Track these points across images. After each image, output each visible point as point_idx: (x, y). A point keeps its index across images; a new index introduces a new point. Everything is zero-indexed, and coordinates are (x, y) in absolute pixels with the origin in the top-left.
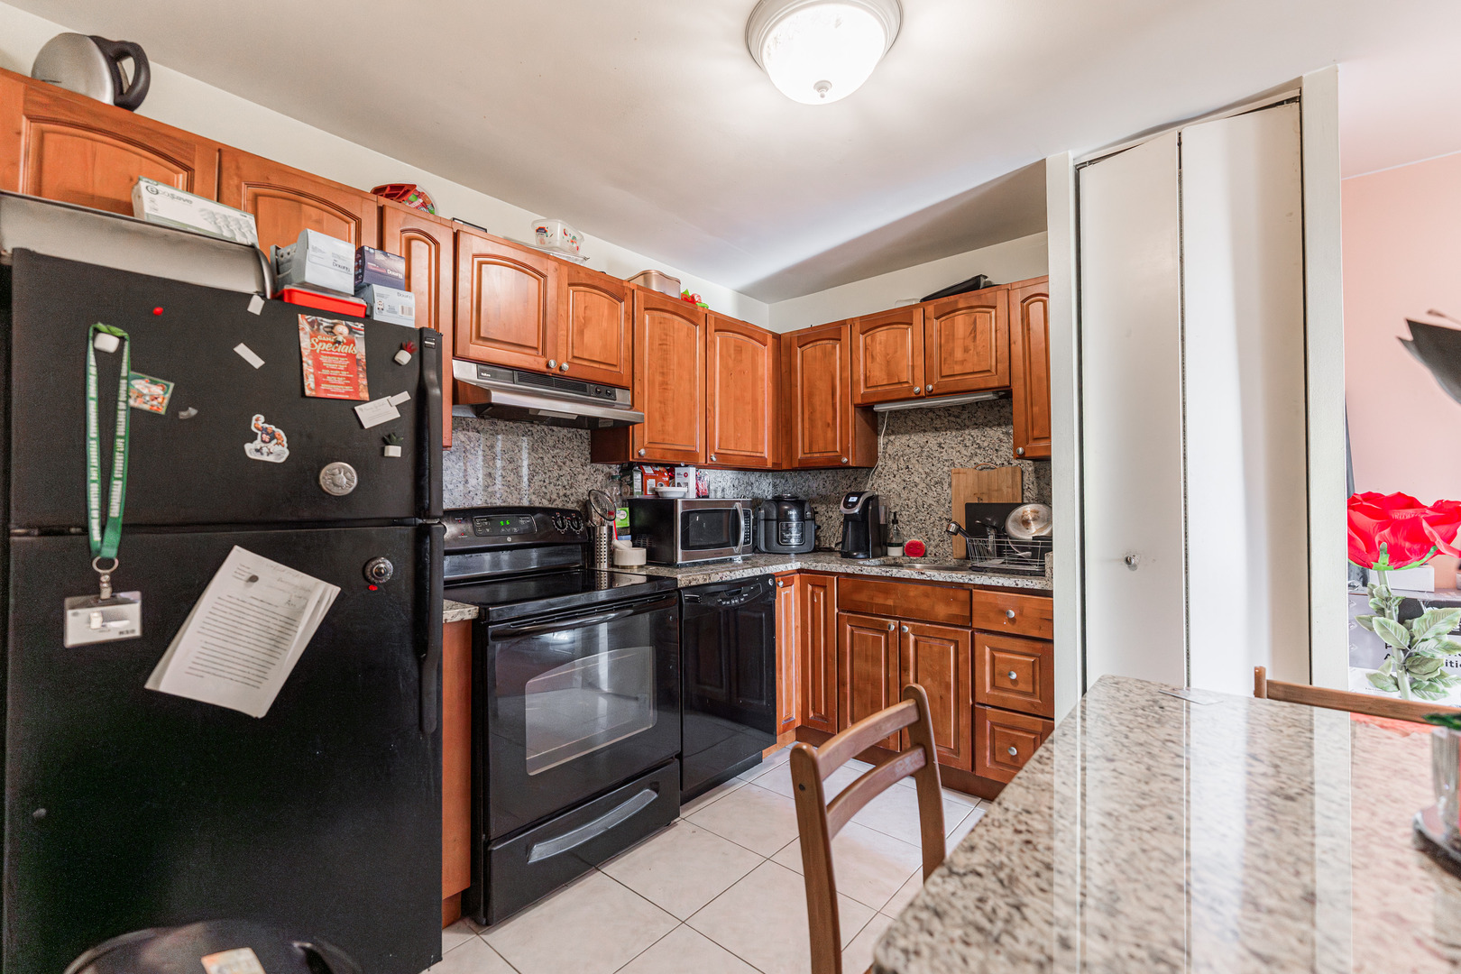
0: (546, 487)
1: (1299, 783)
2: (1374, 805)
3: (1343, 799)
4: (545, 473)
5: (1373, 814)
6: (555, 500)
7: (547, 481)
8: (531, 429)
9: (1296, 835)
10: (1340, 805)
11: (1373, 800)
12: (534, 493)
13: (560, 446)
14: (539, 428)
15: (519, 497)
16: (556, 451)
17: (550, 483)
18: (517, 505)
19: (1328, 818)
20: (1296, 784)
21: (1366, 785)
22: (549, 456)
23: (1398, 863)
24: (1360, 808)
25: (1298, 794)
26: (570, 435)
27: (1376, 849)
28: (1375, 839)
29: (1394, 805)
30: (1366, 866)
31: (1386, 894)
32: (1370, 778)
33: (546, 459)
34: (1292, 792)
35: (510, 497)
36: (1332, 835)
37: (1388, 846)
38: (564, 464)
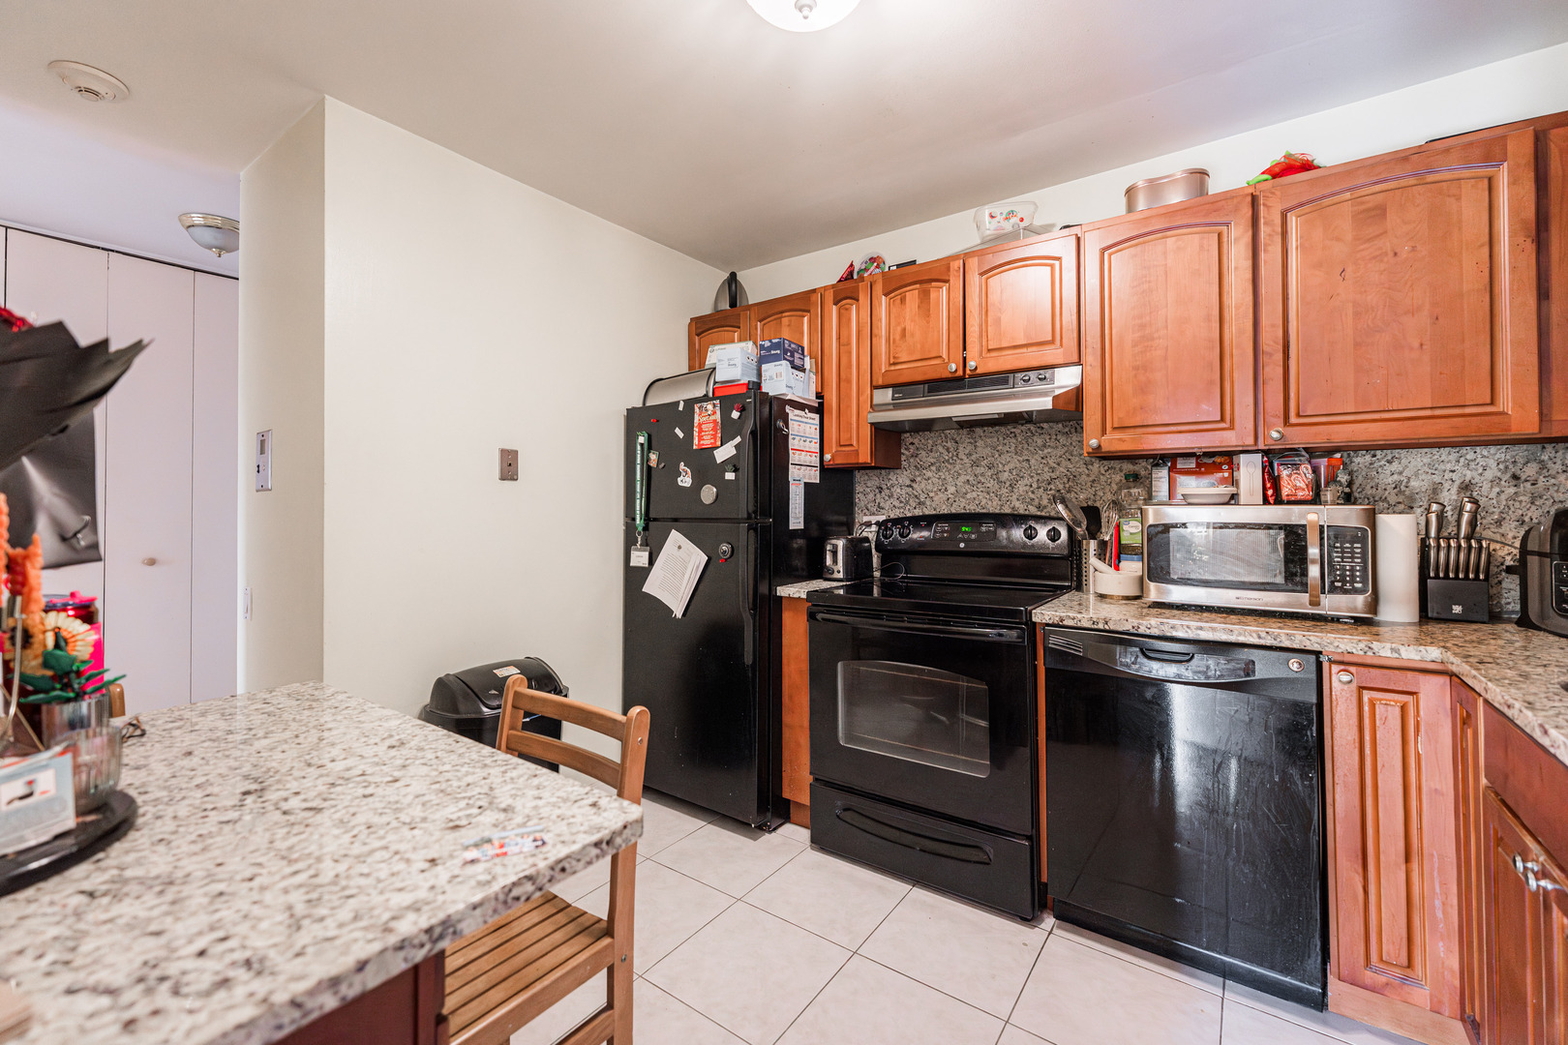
0: (1033, 492)
1: (252, 809)
2: (179, 826)
3: (206, 817)
4: (1032, 477)
5: (175, 817)
6: (1045, 507)
7: (1035, 485)
8: (1013, 430)
9: (220, 774)
10: (205, 810)
11: (181, 829)
12: (1018, 499)
13: (1052, 444)
14: (1023, 428)
15: (999, 503)
16: (1046, 451)
17: (1039, 488)
18: (997, 511)
19: (208, 795)
20: (253, 806)
21: (193, 842)
22: (1036, 457)
23: (146, 793)
24: (188, 817)
25: (244, 800)
26: (1067, 430)
27: (164, 793)
28: (166, 799)
29: (160, 837)
30: (166, 781)
31: (149, 775)
32: (195, 854)
33: (1033, 462)
34: (250, 799)
35: (990, 503)
36: (197, 786)
37: (156, 800)
38: (1059, 464)
